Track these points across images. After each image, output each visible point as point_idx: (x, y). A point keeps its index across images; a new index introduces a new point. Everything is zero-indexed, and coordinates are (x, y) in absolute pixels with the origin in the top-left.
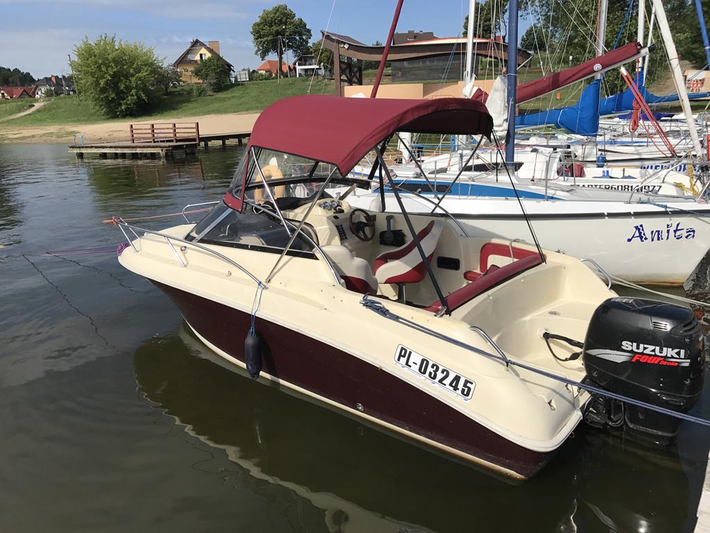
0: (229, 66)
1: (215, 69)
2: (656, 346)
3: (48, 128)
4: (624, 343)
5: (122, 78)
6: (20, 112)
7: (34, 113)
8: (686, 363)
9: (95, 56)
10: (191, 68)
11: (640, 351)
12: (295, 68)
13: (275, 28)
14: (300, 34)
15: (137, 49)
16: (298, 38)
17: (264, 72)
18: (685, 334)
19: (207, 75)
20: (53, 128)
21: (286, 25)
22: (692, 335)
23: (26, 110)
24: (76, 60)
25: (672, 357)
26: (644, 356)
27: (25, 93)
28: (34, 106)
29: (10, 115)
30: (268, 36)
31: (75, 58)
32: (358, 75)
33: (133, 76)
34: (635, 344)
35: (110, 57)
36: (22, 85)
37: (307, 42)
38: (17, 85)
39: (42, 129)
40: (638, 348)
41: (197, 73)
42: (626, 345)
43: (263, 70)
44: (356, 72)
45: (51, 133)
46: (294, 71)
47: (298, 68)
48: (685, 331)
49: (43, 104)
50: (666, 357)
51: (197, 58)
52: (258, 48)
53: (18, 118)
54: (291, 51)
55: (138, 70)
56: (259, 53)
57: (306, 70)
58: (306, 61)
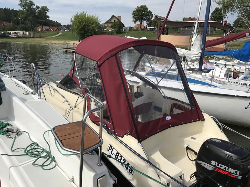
0: (124, 25)
1: (118, 26)
2: (226, 166)
3: (61, 41)
4: (212, 161)
5: (86, 26)
6: (54, 35)
7: (58, 36)
8: (240, 177)
9: (79, 19)
10: (110, 25)
11: (219, 167)
12: (146, 27)
13: (141, 13)
14: (149, 16)
15: (93, 17)
16: (148, 17)
17: (135, 28)
18: (241, 163)
19: (115, 28)
20: (62, 42)
21: (144, 12)
22: (244, 164)
23: (56, 35)
24: (73, 20)
25: (233, 173)
26: (220, 170)
27: (57, 29)
28: (58, 34)
29: (51, 36)
30: (137, 15)
31: (73, 19)
32: (166, 31)
33: (90, 26)
34: (217, 163)
35: (84, 19)
36: (57, 27)
37: (151, 19)
38: (55, 27)
39: (59, 41)
40: (218, 165)
41: (112, 27)
42: (213, 162)
43: (135, 27)
44: (166, 30)
45: (61, 43)
46: (146, 28)
47: (148, 27)
48: (241, 162)
49: (61, 33)
50: (230, 172)
51: (113, 21)
52: (134, 19)
53: (53, 37)
54: (145, 21)
55: (92, 24)
56: (134, 21)
57: (150, 28)
58: (151, 25)
